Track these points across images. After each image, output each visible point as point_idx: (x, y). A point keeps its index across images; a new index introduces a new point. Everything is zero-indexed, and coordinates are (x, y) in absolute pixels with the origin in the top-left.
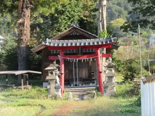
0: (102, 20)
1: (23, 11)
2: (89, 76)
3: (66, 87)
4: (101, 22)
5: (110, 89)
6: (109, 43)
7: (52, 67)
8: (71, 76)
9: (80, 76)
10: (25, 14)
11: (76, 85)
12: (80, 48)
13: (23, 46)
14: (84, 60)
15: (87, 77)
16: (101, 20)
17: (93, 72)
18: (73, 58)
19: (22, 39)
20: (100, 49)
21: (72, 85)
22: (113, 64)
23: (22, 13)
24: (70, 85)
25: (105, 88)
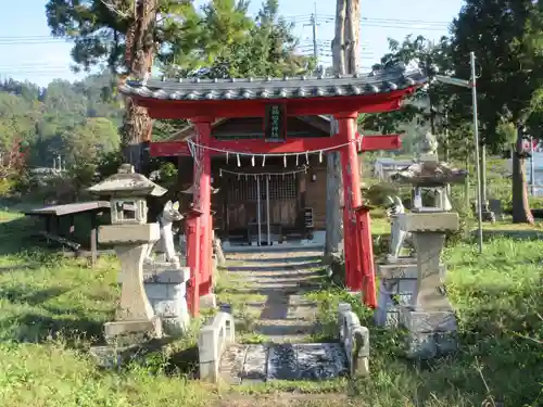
0: (347, 43)
1: (135, 56)
2: (297, 220)
3: (240, 248)
4: (343, 47)
5: (427, 298)
6: (395, 87)
7: (131, 177)
8: (252, 218)
9: (276, 221)
10: (141, 62)
11: (265, 243)
12: (275, 111)
13: (132, 143)
14: (291, 159)
15: (293, 222)
16: (342, 42)
17: (310, 211)
18: (247, 151)
19: (132, 126)
20: (355, 114)
21: (254, 244)
22: (444, 164)
23: (132, 60)
24: (250, 244)
25: (392, 285)
